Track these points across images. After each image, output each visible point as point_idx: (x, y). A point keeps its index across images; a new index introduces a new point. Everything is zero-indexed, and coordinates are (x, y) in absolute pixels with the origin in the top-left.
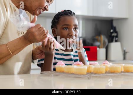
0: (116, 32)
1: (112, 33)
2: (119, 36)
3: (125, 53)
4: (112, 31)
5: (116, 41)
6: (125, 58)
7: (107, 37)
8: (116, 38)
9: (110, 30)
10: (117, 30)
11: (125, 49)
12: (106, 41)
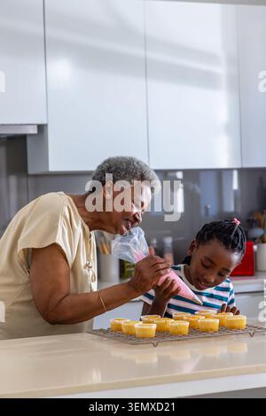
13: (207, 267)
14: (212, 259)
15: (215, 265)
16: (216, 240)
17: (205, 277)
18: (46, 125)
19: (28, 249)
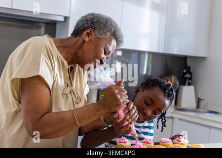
0: (190, 73)
1: (185, 74)
2: (193, 78)
3: (199, 101)
4: (185, 71)
5: (189, 84)
6: (198, 106)
7: (178, 79)
8: (189, 80)
9: (183, 70)
10: (192, 70)
11: (199, 96)
12: (177, 83)
13: (148, 105)
14: (154, 100)
15: (154, 104)
16: (158, 88)
17: (145, 111)
18: (69, 17)
19: (17, 78)
